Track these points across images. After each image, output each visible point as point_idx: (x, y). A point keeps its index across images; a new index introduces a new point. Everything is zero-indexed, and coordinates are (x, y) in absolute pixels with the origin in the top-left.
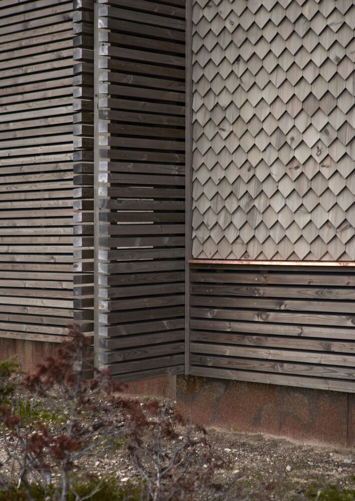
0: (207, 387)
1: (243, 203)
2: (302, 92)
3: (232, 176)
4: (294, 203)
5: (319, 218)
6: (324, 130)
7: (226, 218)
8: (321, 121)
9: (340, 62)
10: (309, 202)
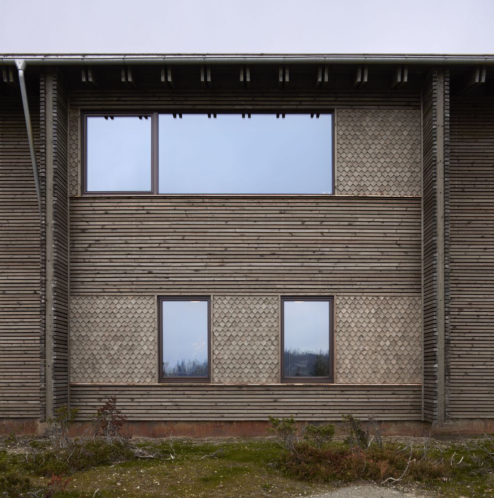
0: (74, 424)
1: (91, 366)
2: (113, 334)
3: (86, 357)
4: (110, 366)
5: (119, 371)
6: (120, 346)
7: (84, 370)
8: (119, 343)
9: (125, 327)
10: (115, 366)
